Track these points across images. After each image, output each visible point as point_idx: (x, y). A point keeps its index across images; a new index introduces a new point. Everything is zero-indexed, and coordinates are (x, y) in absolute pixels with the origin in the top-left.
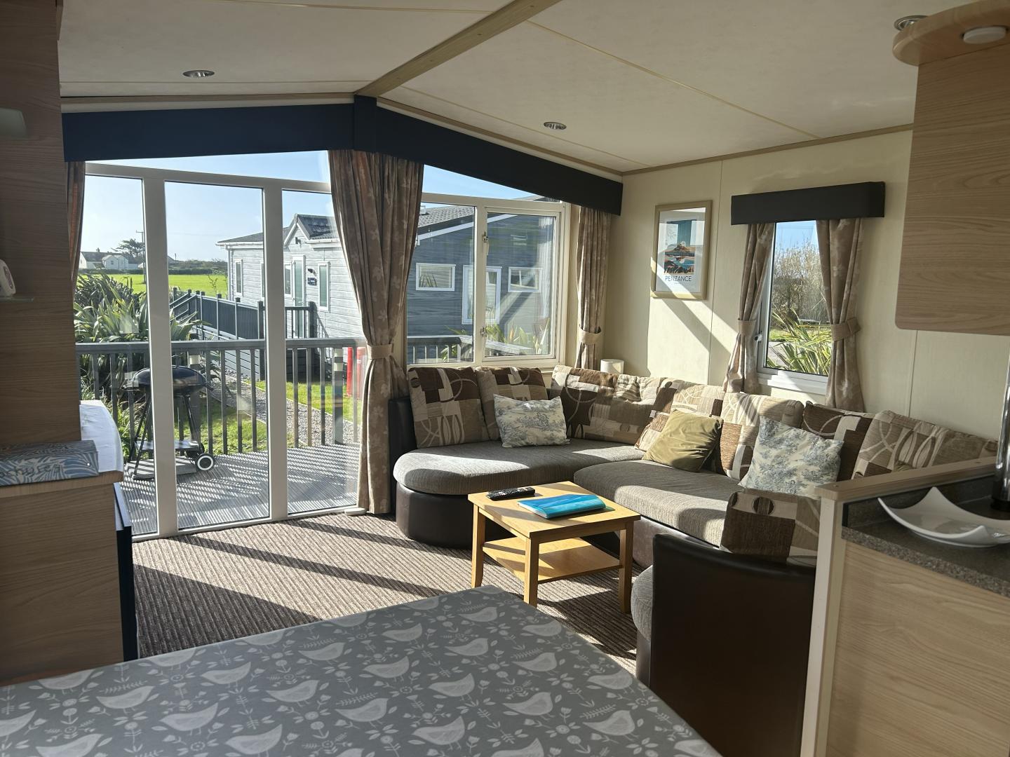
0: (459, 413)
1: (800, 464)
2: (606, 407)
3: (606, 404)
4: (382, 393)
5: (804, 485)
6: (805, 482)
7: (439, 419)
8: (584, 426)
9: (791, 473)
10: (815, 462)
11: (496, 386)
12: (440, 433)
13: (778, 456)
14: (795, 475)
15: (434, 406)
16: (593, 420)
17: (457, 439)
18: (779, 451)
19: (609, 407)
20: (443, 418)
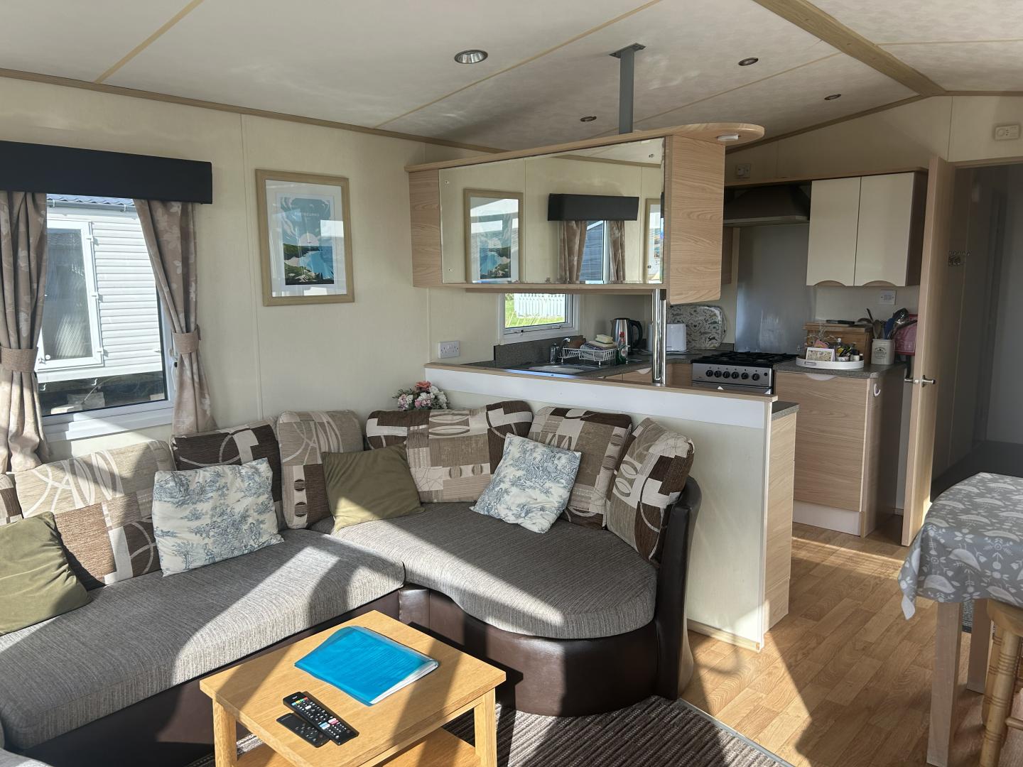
1: (249, 501)
5: (262, 522)
6: (261, 518)
9: (244, 517)
10: (261, 490)
13: (214, 508)
14: (248, 516)
18: (211, 501)
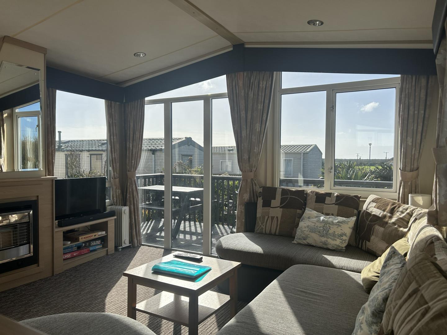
0: (280, 216)
2: (382, 229)
3: (381, 226)
4: (244, 198)
7: (266, 217)
8: (367, 242)
11: (314, 203)
12: (265, 226)
15: (266, 209)
16: (372, 238)
17: (273, 231)
19: (384, 229)
20: (269, 217)
